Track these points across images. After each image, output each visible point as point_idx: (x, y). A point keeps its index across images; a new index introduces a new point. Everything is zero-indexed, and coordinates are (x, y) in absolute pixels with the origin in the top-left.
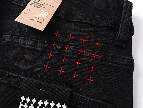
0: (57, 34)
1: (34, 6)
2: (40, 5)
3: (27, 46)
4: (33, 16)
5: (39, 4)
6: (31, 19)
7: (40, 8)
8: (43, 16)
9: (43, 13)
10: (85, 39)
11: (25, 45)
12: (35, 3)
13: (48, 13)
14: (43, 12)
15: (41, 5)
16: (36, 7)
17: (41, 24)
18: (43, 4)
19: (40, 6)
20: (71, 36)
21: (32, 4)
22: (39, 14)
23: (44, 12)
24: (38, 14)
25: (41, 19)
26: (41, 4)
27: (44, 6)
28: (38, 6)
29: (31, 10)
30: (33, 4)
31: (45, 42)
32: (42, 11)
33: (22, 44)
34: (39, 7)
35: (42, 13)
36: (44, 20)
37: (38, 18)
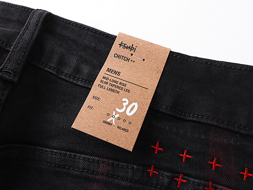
0: (157, 148)
1: (106, 88)
2: (118, 85)
3: (97, 177)
4: (108, 115)
5: (115, 84)
6: (105, 122)
7: (118, 92)
8: (128, 113)
9: (127, 106)
10: (217, 162)
11: (93, 174)
12: (108, 81)
13: (136, 104)
14: (127, 103)
15: (120, 86)
16: (112, 90)
17: (125, 133)
18: (125, 82)
19: (118, 87)
20: (187, 154)
21: (102, 84)
22: (120, 109)
23: (130, 104)
24: (117, 109)
25: (125, 121)
26: (120, 83)
27: (127, 88)
28: (113, 88)
29: (102, 99)
30: (104, 85)
31: (133, 168)
32: (124, 100)
33: (87, 172)
34: (118, 90)
35: (125, 104)
36: (130, 123)
37: (119, 118)
